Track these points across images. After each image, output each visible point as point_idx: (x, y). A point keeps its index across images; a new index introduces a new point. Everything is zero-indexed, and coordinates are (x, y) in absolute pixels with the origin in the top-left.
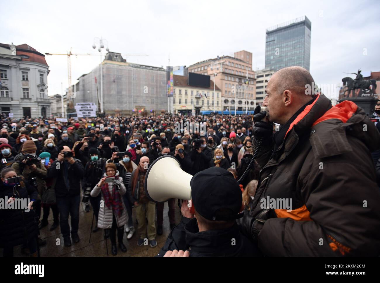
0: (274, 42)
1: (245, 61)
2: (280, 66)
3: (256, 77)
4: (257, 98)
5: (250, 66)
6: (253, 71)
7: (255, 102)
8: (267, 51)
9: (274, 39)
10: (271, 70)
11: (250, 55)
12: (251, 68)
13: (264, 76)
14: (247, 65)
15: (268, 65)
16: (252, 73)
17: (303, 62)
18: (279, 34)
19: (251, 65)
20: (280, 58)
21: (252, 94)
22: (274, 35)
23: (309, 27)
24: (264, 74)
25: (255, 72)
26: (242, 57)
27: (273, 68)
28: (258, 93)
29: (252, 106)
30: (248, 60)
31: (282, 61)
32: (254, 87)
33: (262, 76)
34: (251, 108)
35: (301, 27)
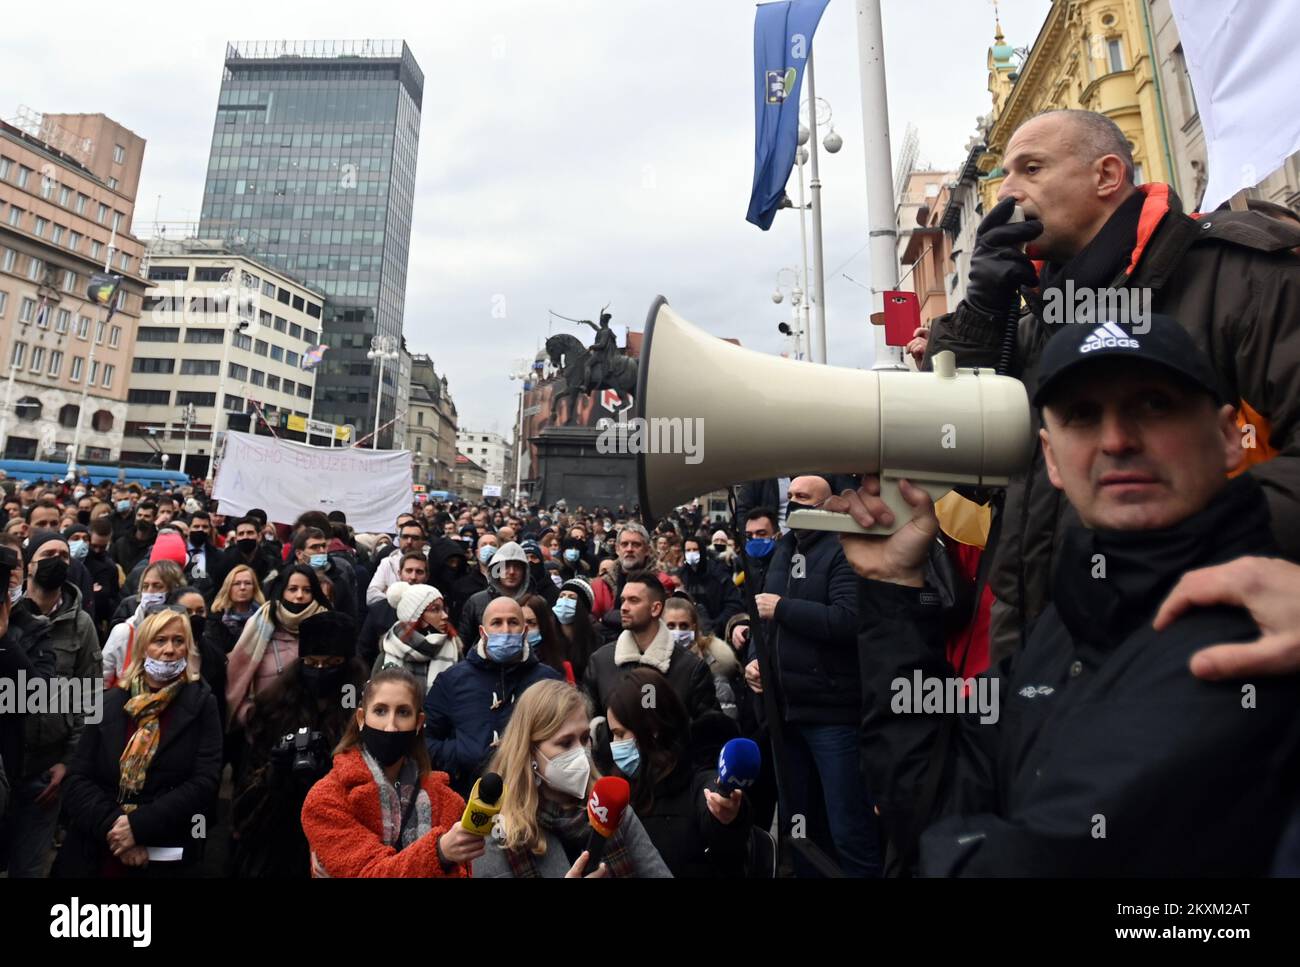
0: (260, 113)
1: (100, 172)
2: (275, 237)
3: (144, 274)
4: (137, 397)
5: (121, 205)
6: (134, 239)
7: (122, 413)
8: (216, 151)
9: (261, 103)
10: (228, 250)
11: (132, 146)
12: (126, 217)
13: (192, 274)
14: (107, 199)
15: (215, 223)
16: (130, 247)
17: (379, 237)
18: (285, 84)
19: (132, 201)
20: (280, 199)
21: (110, 367)
22: (266, 84)
23: (417, 94)
24: (192, 266)
25: (144, 244)
26: (84, 150)
27: (241, 240)
28: (142, 365)
29: (100, 440)
30: (116, 171)
31: (286, 214)
32: (129, 327)
33: (179, 274)
34: (90, 449)
35: (384, 84)
